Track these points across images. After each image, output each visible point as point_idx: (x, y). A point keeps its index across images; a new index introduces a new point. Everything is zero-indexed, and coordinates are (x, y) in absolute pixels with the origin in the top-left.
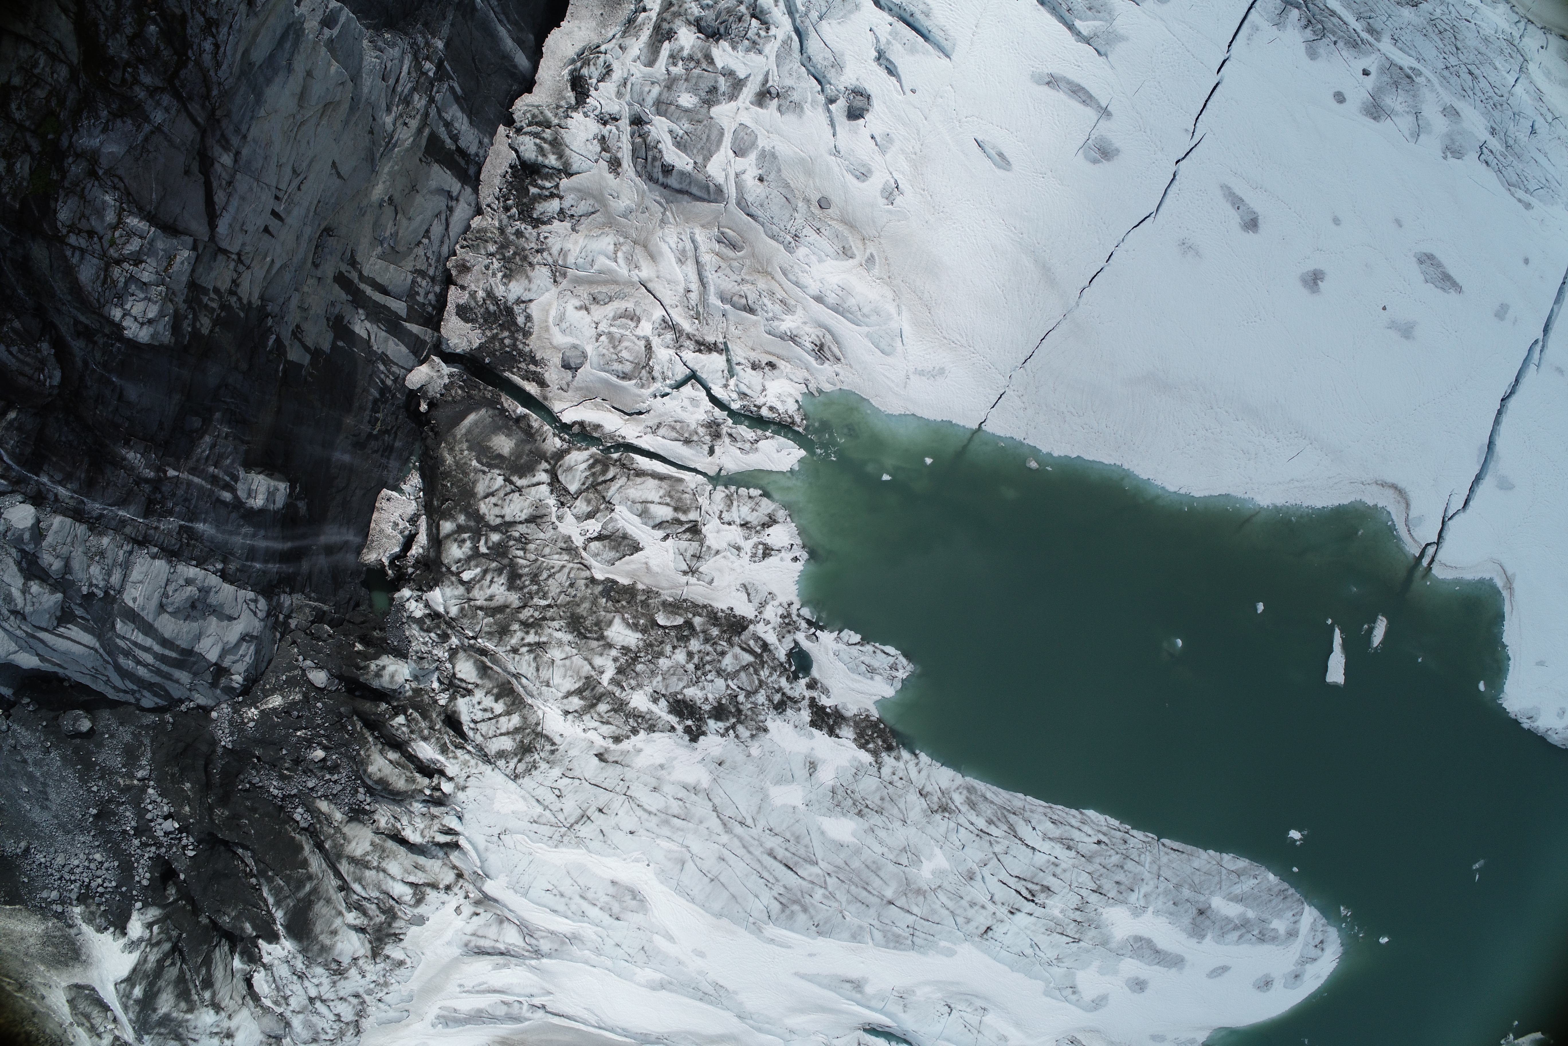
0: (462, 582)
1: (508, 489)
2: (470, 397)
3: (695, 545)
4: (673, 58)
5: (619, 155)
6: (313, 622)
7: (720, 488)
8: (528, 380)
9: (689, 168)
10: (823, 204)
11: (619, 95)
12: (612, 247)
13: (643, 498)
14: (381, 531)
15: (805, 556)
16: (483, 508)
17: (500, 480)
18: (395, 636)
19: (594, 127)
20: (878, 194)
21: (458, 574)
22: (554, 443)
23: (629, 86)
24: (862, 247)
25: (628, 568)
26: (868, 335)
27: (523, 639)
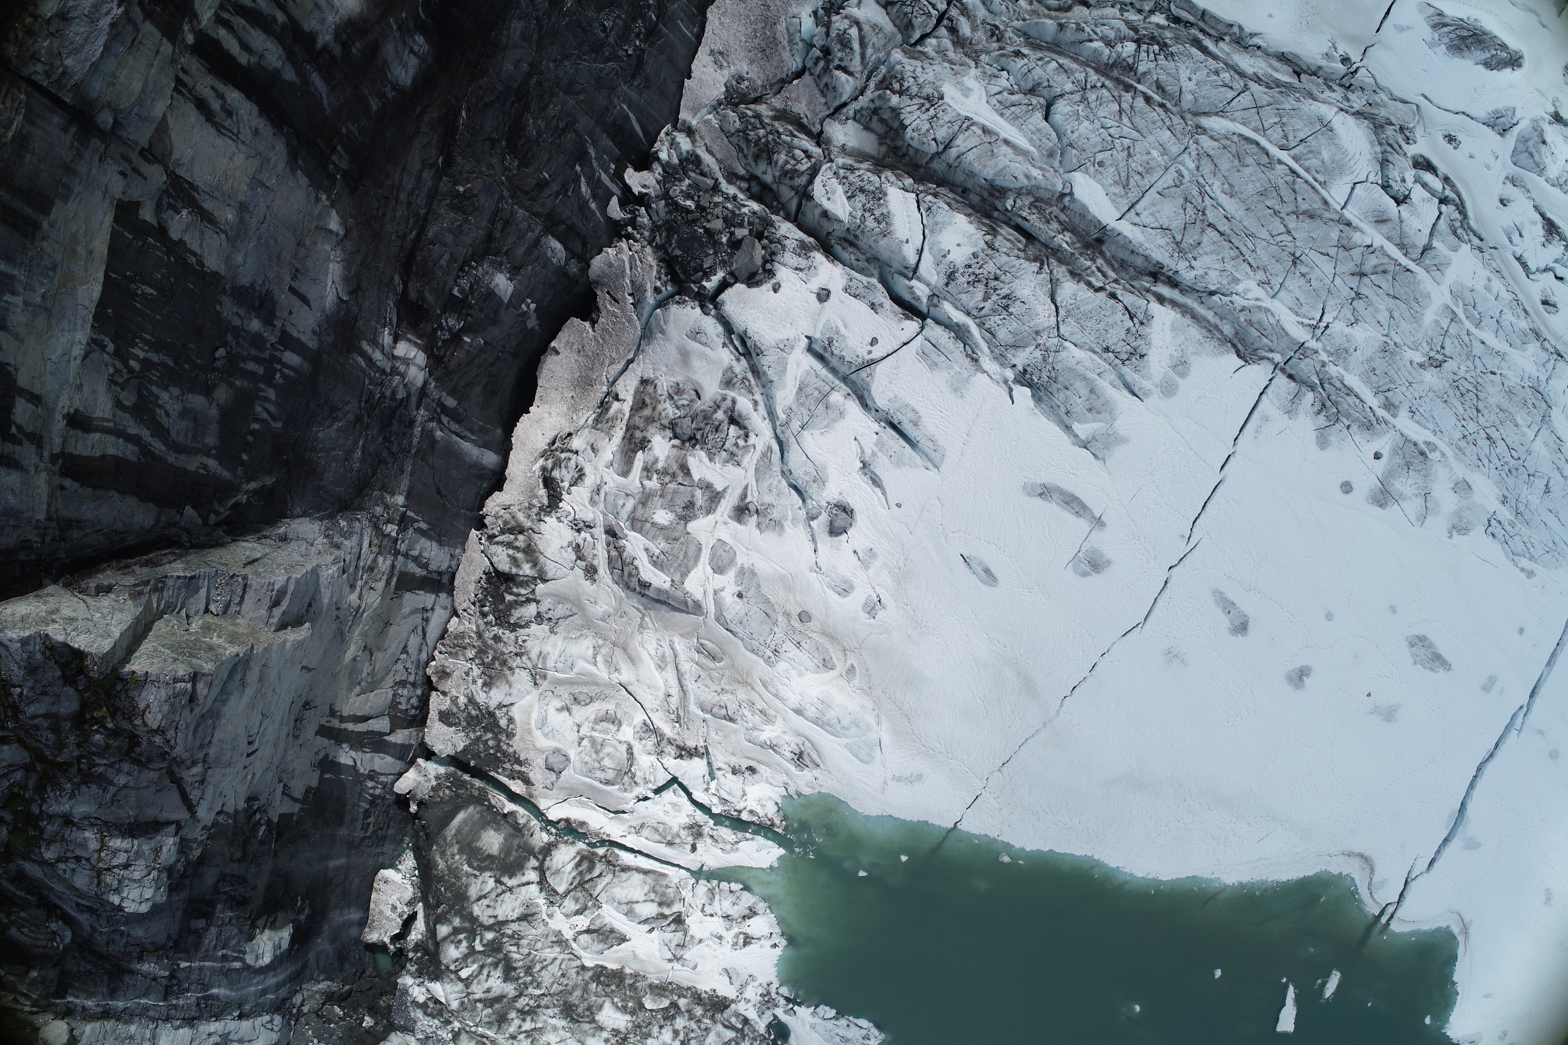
0: (460, 979)
1: (499, 891)
2: (458, 796)
3: (680, 935)
4: (647, 470)
5: (595, 563)
6: (324, 1004)
7: (702, 882)
8: (513, 778)
9: (667, 586)
10: (804, 617)
11: (593, 502)
12: (590, 652)
13: (629, 899)
14: (381, 912)
15: (784, 942)
16: (477, 910)
17: (491, 883)
18: (401, 1017)
19: (569, 535)
20: (860, 609)
21: (456, 972)
22: (541, 838)
23: (602, 495)
24: (842, 658)
25: (616, 955)
26: (847, 746)
27: (520, 1027)
